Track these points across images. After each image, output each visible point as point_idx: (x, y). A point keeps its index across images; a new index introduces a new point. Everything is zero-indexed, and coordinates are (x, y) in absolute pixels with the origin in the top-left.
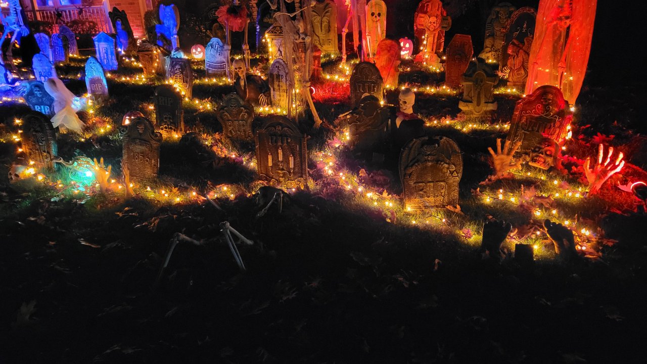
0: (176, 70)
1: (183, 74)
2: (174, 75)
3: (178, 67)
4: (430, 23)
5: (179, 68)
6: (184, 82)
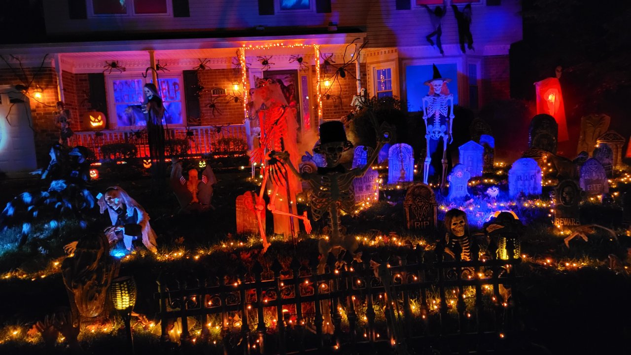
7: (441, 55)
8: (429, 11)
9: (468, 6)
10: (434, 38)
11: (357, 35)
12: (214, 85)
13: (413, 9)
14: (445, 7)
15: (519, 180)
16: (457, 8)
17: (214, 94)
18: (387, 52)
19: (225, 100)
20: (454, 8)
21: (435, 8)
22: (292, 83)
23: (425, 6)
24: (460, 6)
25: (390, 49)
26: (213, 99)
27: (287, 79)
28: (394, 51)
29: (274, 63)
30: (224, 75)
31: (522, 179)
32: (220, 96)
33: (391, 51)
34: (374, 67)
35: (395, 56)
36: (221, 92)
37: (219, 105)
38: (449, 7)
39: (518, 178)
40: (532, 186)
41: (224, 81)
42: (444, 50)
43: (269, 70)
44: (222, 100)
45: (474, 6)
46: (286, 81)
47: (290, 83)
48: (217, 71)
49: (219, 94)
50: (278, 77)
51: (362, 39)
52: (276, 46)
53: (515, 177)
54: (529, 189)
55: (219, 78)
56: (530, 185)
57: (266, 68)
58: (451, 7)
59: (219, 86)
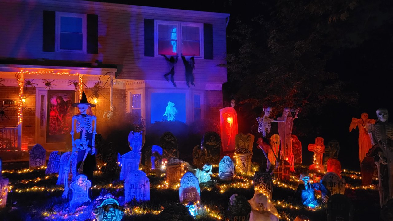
0: (260, 180)
1: (266, 183)
2: (258, 184)
3: (261, 178)
4: (318, 149)
5: (263, 179)
6: (267, 189)
7: (175, 87)
8: (167, 59)
9: (192, 58)
10: (169, 76)
11: (110, 70)
12: (6, 98)
13: (155, 57)
14: (177, 57)
15: (132, 188)
16: (185, 59)
17: (5, 104)
18: (138, 83)
19: (14, 109)
20: (183, 58)
21: (170, 57)
22: (70, 99)
23: (164, 56)
24: (187, 58)
25: (140, 81)
26: (4, 108)
27: (66, 97)
28: (143, 83)
29: (55, 84)
30: (15, 91)
31: (134, 187)
32: (10, 106)
33: (140, 83)
34: (130, 93)
35: (143, 85)
36: (11, 103)
37: (9, 112)
38: (180, 58)
39: (132, 187)
40: (142, 193)
41: (14, 95)
42: (176, 84)
43: (51, 89)
44: (11, 109)
45: (196, 58)
46: (65, 98)
47: (68, 100)
48: (10, 88)
49: (9, 104)
50: (59, 95)
51: (114, 73)
52: (48, 73)
53: (129, 186)
54: (140, 196)
55: (11, 93)
56: (140, 193)
57: (48, 88)
58: (181, 58)
59: (10, 98)
